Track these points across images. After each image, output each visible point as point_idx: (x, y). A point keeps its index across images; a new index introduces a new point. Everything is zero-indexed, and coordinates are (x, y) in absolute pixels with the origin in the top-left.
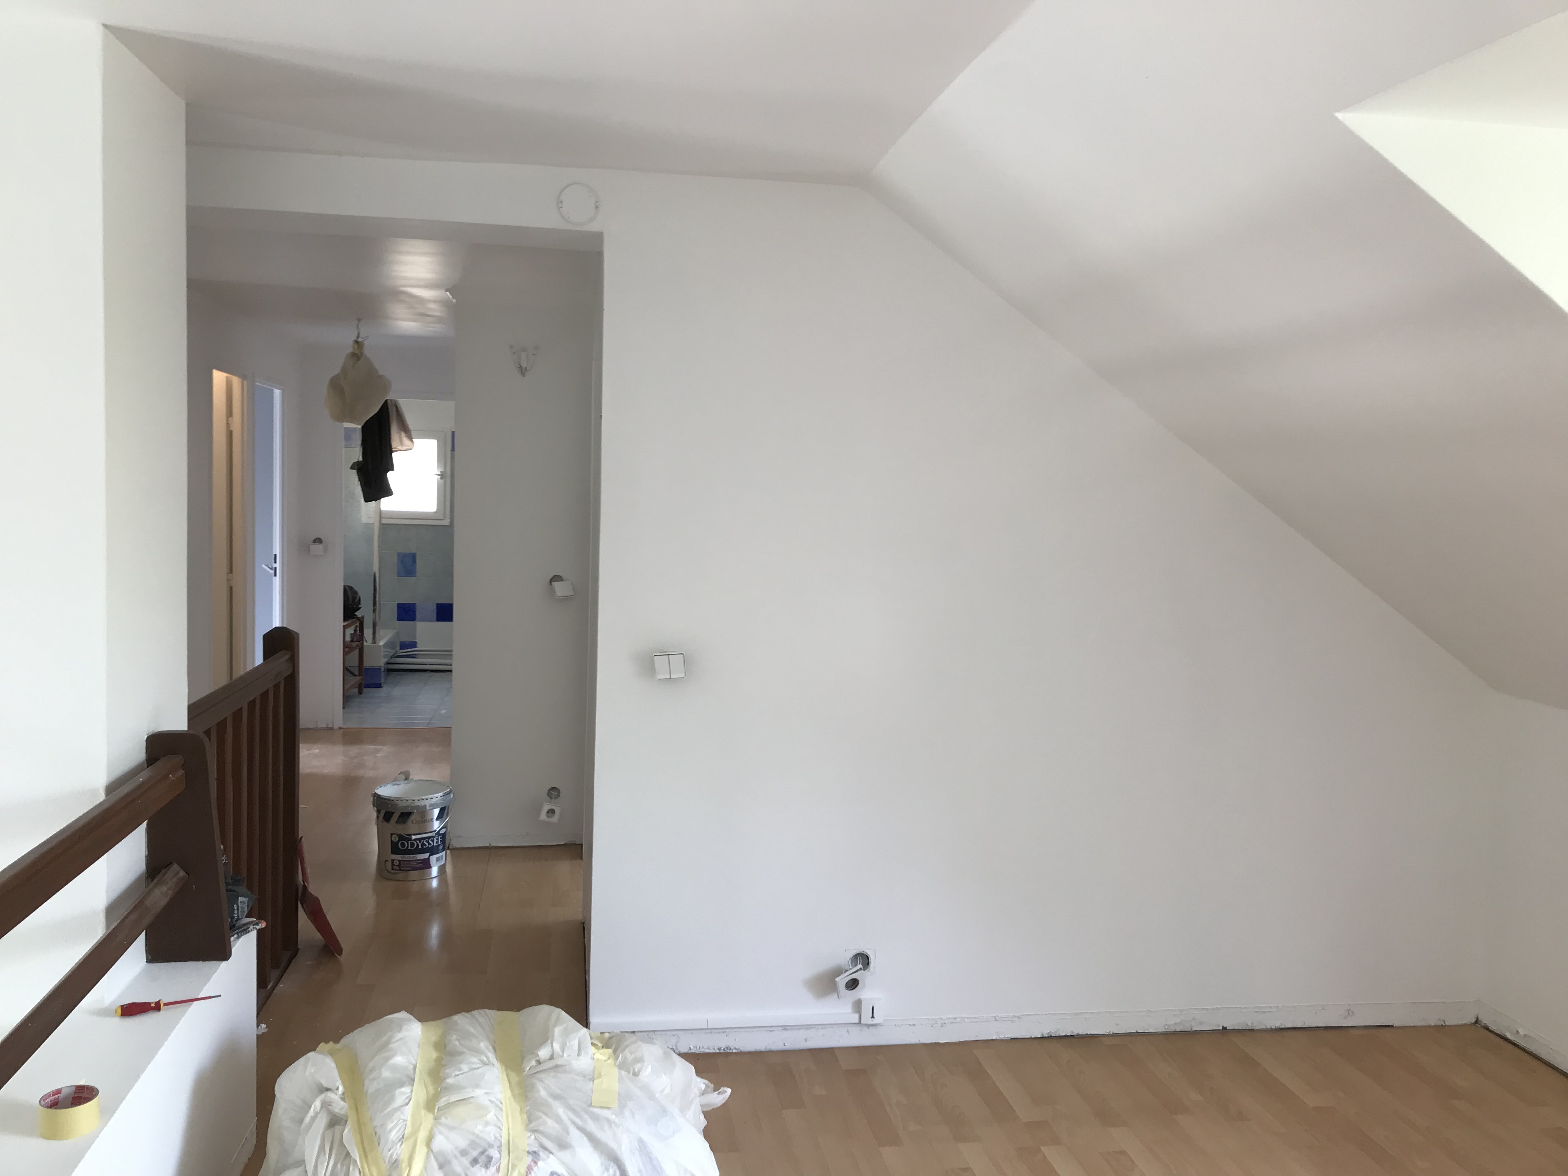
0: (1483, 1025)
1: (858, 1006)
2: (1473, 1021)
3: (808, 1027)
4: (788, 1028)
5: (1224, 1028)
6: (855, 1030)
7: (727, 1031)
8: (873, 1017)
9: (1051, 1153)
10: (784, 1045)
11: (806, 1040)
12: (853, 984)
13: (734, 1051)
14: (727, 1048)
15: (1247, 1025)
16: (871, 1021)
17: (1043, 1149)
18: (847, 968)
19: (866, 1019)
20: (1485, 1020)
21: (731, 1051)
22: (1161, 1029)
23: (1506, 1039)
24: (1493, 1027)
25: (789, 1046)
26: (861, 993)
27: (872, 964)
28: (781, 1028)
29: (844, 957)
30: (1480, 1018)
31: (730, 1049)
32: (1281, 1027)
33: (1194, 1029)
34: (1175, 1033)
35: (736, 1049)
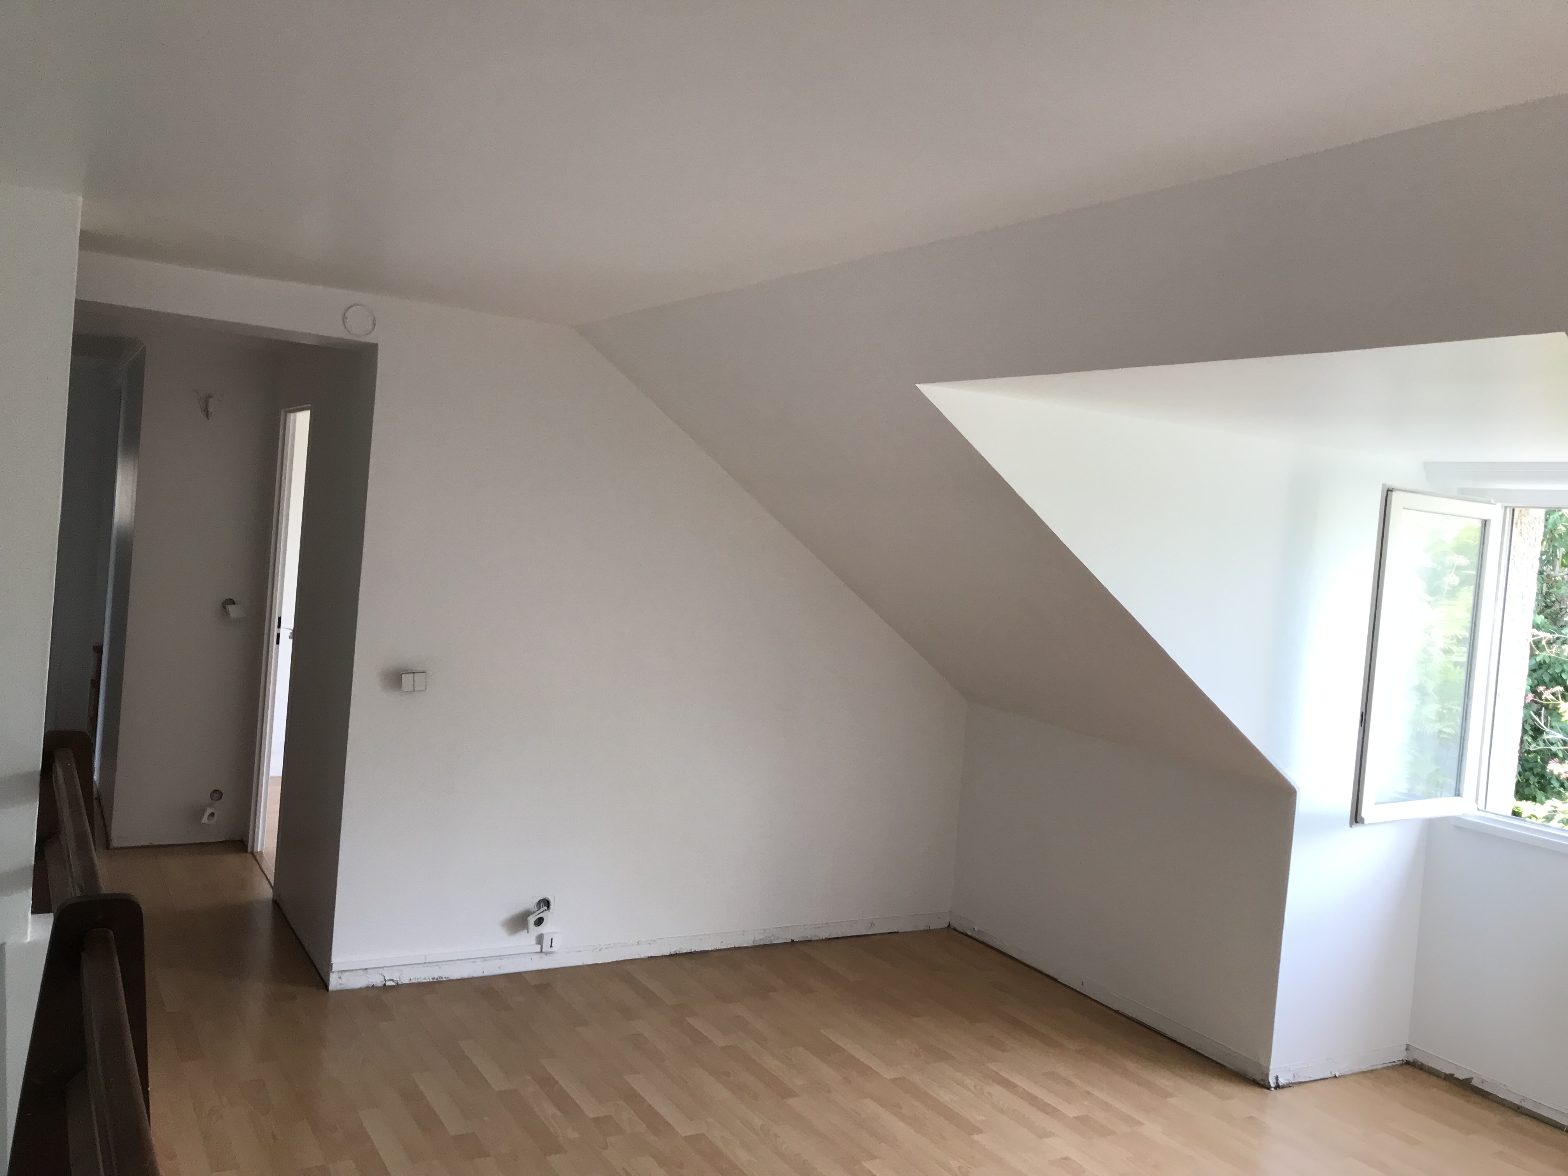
0: (952, 927)
1: (540, 940)
2: (947, 926)
3: (501, 957)
4: (487, 959)
5: (793, 941)
6: (536, 957)
7: (440, 963)
8: (551, 946)
9: (691, 1021)
10: (483, 973)
11: (500, 968)
12: (539, 922)
13: (445, 979)
14: (439, 978)
15: (807, 937)
16: (550, 950)
17: (687, 1019)
18: (534, 910)
19: (546, 947)
20: (955, 924)
21: (442, 980)
22: (751, 944)
23: (967, 935)
24: (959, 929)
25: (487, 973)
26: (543, 929)
27: (552, 907)
28: (481, 960)
29: (530, 903)
30: (951, 924)
31: (442, 978)
32: (828, 937)
33: (773, 943)
34: (760, 946)
35: (445, 978)
